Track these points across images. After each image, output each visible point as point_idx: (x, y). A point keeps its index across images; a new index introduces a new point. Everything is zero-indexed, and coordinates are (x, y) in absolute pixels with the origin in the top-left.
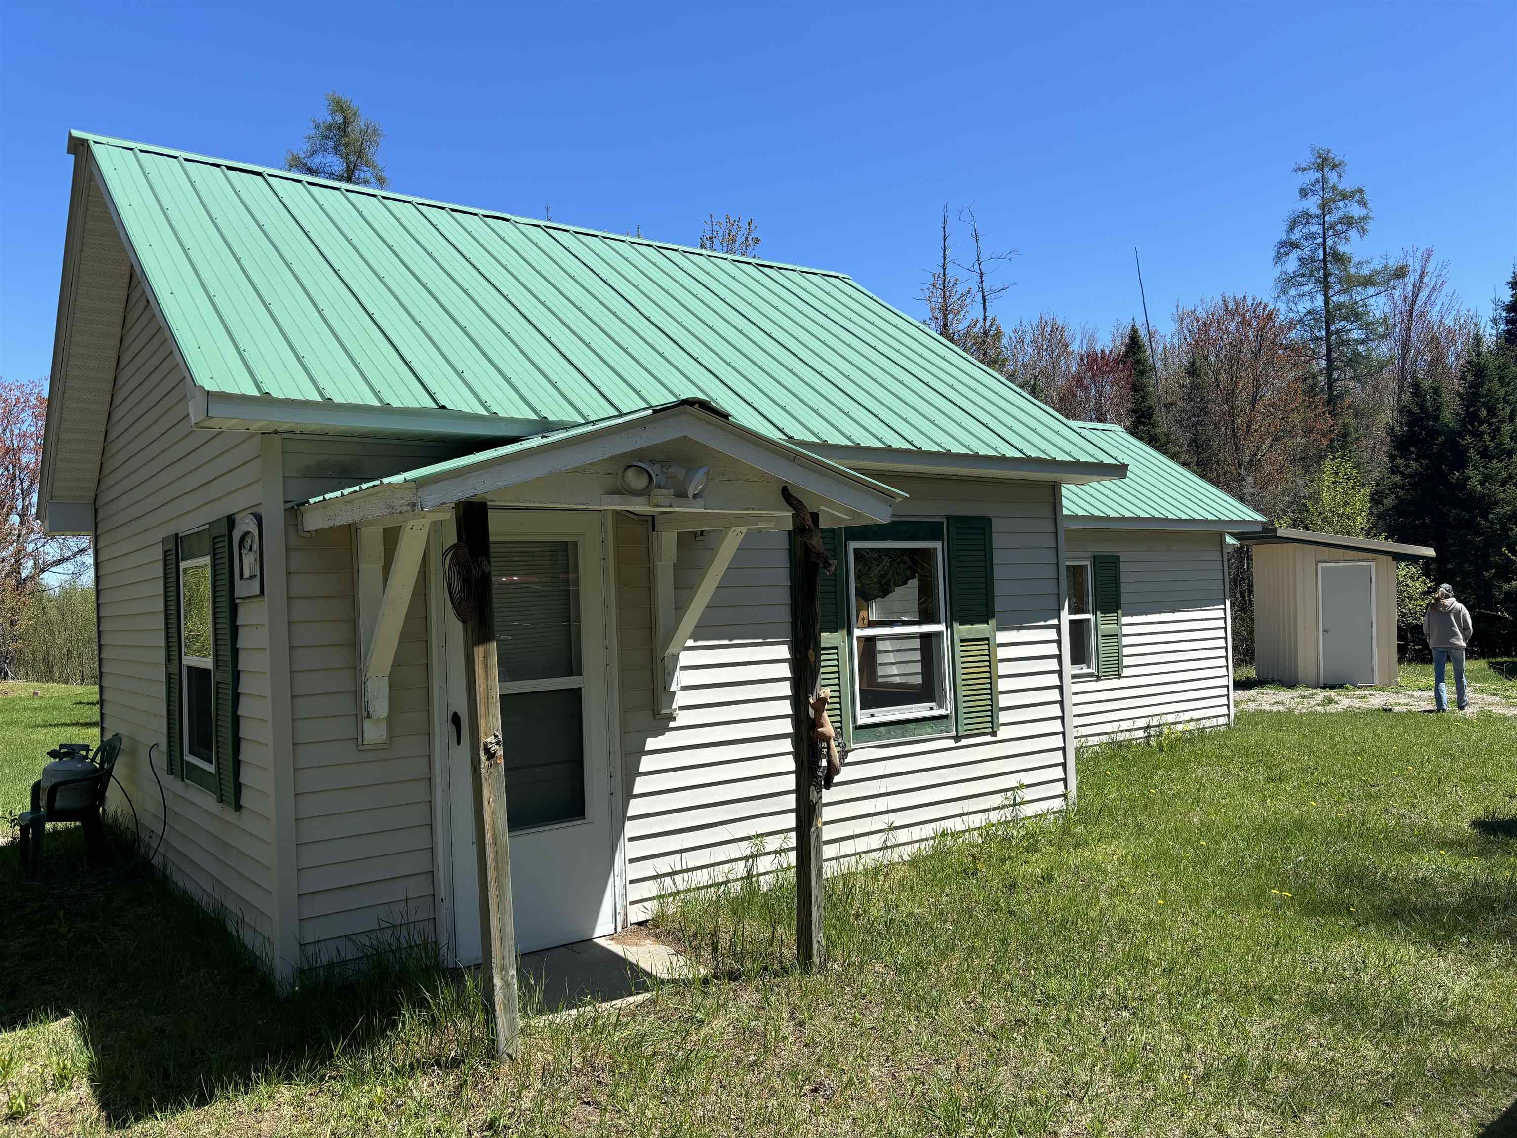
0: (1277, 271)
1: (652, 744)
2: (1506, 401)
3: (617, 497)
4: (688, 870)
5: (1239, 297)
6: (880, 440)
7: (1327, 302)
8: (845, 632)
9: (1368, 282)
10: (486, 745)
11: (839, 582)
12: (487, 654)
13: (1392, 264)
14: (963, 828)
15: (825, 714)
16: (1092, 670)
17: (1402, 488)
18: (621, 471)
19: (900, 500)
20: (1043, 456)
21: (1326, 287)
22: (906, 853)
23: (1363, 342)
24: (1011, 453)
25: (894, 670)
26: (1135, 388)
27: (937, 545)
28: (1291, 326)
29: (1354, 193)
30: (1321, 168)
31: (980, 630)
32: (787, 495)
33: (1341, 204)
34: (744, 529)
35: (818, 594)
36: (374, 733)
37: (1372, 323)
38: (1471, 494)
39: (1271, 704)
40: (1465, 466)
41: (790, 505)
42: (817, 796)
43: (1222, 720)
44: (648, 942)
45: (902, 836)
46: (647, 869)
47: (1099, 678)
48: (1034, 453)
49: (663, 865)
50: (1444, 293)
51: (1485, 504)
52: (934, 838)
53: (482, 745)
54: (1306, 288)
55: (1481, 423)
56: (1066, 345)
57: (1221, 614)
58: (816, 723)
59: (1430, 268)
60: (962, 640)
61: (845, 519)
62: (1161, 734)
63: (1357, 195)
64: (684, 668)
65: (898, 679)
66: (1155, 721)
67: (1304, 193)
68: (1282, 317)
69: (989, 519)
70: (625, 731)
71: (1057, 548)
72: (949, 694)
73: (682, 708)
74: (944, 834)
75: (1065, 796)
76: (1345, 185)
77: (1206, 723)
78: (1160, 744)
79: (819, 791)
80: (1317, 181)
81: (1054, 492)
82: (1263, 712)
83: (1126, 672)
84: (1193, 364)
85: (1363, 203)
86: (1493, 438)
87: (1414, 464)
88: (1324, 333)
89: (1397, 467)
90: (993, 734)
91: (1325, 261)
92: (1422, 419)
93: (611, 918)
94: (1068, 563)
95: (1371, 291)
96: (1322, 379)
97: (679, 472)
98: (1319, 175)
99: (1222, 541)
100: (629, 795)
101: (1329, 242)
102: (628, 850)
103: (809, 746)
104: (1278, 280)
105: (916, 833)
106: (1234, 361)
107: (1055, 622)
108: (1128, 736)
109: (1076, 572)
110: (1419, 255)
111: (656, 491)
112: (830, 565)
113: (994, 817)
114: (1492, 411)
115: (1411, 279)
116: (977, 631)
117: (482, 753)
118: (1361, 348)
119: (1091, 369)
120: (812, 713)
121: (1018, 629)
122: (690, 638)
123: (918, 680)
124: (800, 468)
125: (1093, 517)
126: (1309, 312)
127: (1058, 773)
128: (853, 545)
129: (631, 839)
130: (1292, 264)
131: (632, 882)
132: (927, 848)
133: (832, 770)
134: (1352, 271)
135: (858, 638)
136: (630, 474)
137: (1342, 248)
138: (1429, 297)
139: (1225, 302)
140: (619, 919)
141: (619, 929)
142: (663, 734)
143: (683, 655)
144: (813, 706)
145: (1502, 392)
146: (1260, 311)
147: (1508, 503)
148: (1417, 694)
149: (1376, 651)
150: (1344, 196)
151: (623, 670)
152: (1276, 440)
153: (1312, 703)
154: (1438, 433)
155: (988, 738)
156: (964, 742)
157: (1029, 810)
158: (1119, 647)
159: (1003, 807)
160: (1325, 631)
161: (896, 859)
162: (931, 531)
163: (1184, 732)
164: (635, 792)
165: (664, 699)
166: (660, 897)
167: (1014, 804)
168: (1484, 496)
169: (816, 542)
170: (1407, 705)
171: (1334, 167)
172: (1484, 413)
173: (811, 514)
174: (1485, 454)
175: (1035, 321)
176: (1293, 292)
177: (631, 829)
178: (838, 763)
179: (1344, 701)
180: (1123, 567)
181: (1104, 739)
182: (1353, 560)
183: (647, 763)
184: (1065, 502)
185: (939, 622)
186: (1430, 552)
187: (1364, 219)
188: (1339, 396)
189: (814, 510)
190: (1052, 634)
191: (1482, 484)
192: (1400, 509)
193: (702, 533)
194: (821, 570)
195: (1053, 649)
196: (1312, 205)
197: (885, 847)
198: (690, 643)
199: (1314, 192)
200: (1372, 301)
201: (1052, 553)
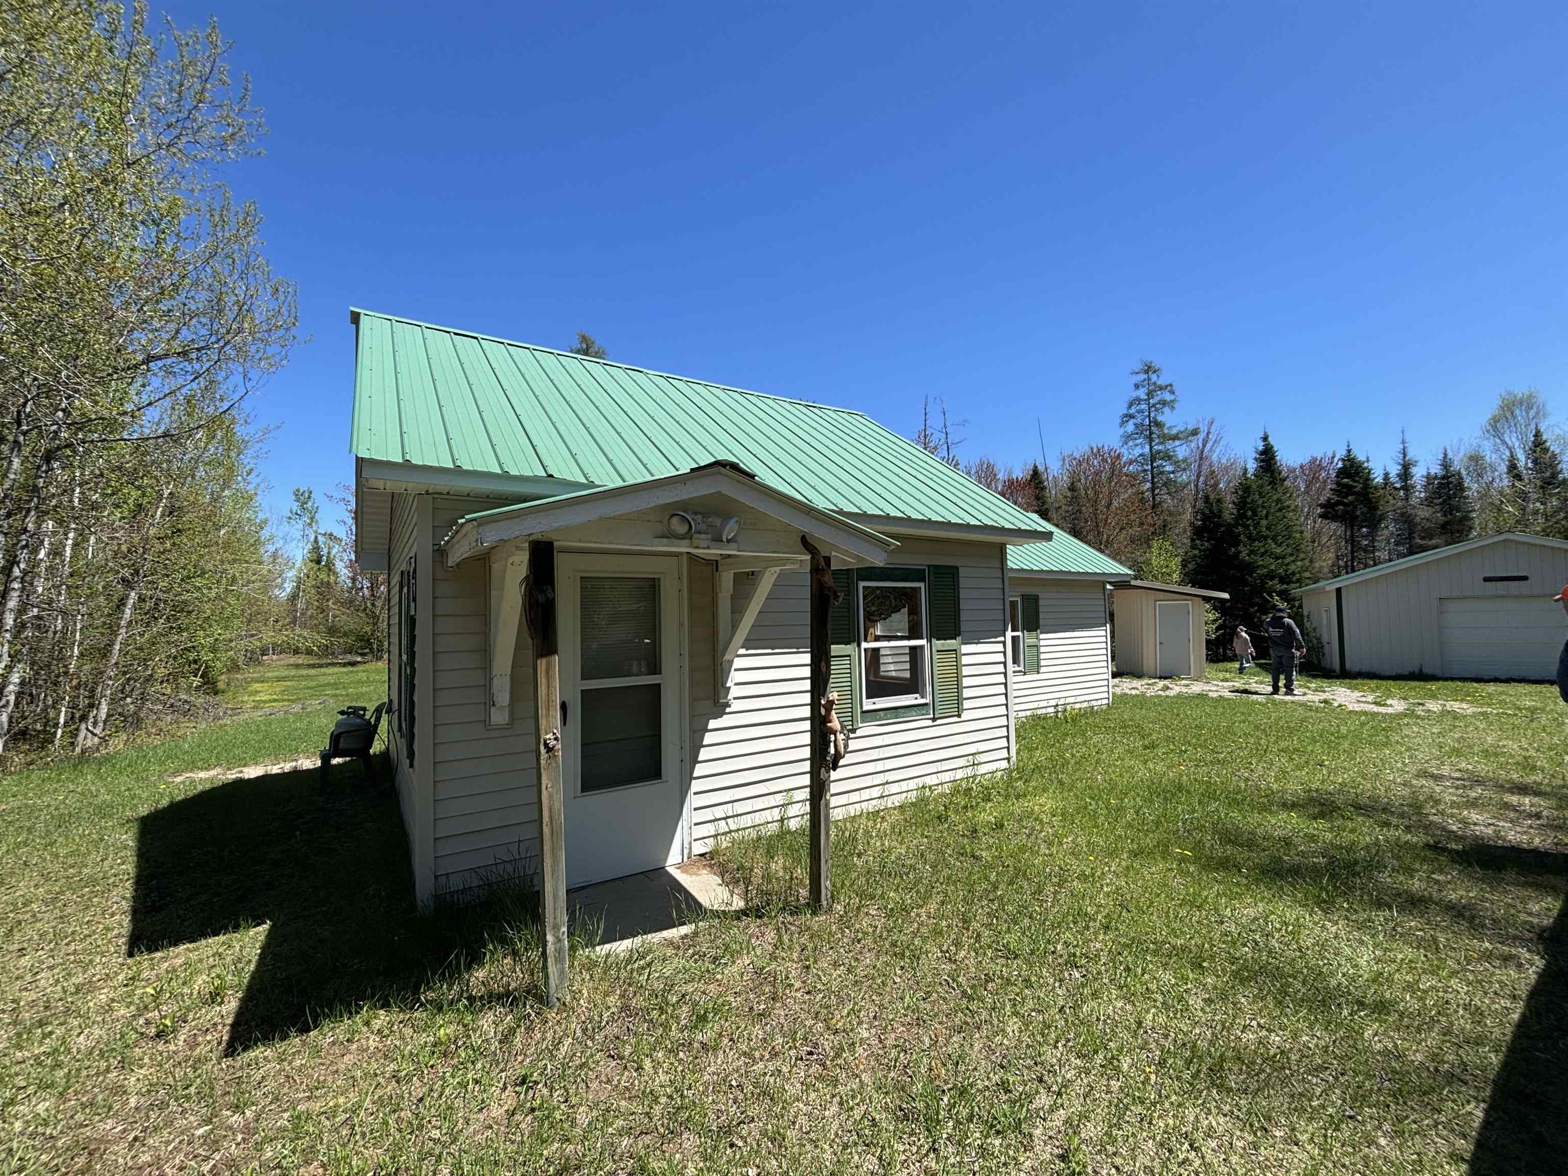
0: (1122, 431)
1: (712, 724)
2: (1263, 507)
3: (665, 540)
4: (737, 816)
5: (1100, 446)
6: (882, 510)
7: (1151, 450)
8: (856, 644)
9: (1175, 438)
10: (545, 741)
11: (850, 609)
12: (549, 666)
13: (1190, 427)
14: (938, 782)
15: (833, 712)
16: (1021, 668)
17: (1199, 557)
18: (668, 517)
19: (893, 547)
20: (996, 525)
21: (1151, 440)
22: (896, 801)
23: (1173, 472)
24: (973, 522)
25: (892, 667)
26: (1038, 498)
27: (922, 585)
28: (1131, 462)
29: (1167, 386)
30: (1147, 372)
31: (951, 643)
32: (806, 543)
33: (1159, 392)
34: (777, 569)
35: (829, 618)
36: (499, 717)
37: (1178, 462)
38: (1242, 562)
39: (1131, 689)
40: (1239, 545)
41: (808, 550)
42: (827, 775)
43: (1105, 701)
44: (705, 871)
45: (894, 788)
46: (707, 815)
47: (1025, 674)
48: (990, 523)
49: (719, 812)
50: (1221, 444)
51: (1250, 568)
52: (917, 790)
53: (542, 740)
54: (1139, 441)
55: (1248, 519)
56: (995, 475)
57: (1104, 633)
58: (826, 719)
59: (1213, 429)
60: (938, 651)
61: (852, 563)
62: (1065, 710)
63: (1169, 388)
64: (736, 670)
65: (894, 674)
66: (1062, 702)
67: (1137, 386)
68: (1125, 459)
69: (957, 568)
70: (692, 717)
71: (1003, 589)
72: (929, 689)
73: (734, 698)
74: (924, 787)
75: (1008, 759)
76: (1160, 382)
77: (1094, 703)
78: (1065, 717)
79: (828, 772)
80: (1145, 380)
81: (1001, 550)
82: (1125, 694)
83: (1042, 670)
84: (1072, 484)
85: (1172, 392)
86: (1255, 529)
87: (1206, 544)
88: (1149, 467)
89: (1196, 545)
90: (959, 716)
91: (1150, 425)
92: (1210, 517)
93: (679, 851)
94: (1011, 599)
95: (1177, 443)
96: (1148, 494)
97: (718, 522)
98: (1146, 376)
99: (1104, 588)
100: (695, 761)
101: (1152, 415)
102: (693, 801)
103: (820, 736)
104: (1122, 436)
105: (904, 786)
106: (1096, 483)
107: (1002, 639)
108: (1044, 711)
109: (1013, 604)
110: (1206, 422)
111: (695, 536)
112: (838, 597)
113: (960, 774)
114: (1255, 513)
115: (1202, 436)
116: (949, 645)
117: (542, 748)
118: (1172, 476)
119: (1010, 488)
120: (823, 711)
121: (977, 643)
122: (742, 647)
123: (907, 675)
124: (814, 521)
125: (1022, 570)
126: (1141, 455)
127: (1004, 743)
128: (862, 584)
129: (695, 794)
130: (1130, 427)
131: (696, 824)
132: (913, 797)
133: (838, 756)
134: (1166, 431)
135: (865, 650)
136: (675, 520)
137: (1159, 419)
138: (1212, 446)
139: (1092, 448)
140: (686, 852)
141: (685, 859)
142: (721, 717)
143: (736, 660)
144: (824, 706)
145: (1260, 502)
146: (1112, 453)
147: (1265, 567)
148: (1221, 684)
149: (1192, 657)
150: (1161, 388)
151: (692, 670)
152: (1122, 529)
153: (1156, 689)
154: (1222, 526)
155: (956, 719)
156: (939, 722)
157: (983, 769)
158: (1038, 653)
159: (967, 767)
160: (1161, 643)
161: (890, 805)
162: (918, 575)
163: (1080, 709)
164: (700, 759)
165: (722, 694)
166: (715, 836)
167: (974, 765)
168: (1249, 564)
169: (828, 579)
170: (1217, 691)
171: (1154, 372)
172: (1250, 513)
173: (824, 557)
174: (1251, 539)
175: (978, 462)
176: (1131, 443)
177: (696, 786)
178: (842, 750)
179: (1176, 688)
180: (1041, 602)
181: (1028, 713)
182: (1178, 600)
183: (708, 738)
184: (1008, 557)
185: (922, 638)
186: (1226, 596)
187: (1173, 401)
188: (1160, 503)
189: (827, 555)
190: (1000, 647)
191: (1249, 555)
192: (1196, 571)
193: (753, 573)
194: (832, 601)
195: (1000, 658)
196: (1142, 393)
197: (882, 797)
198: (742, 651)
199: (1143, 386)
200: (1177, 449)
201: (1000, 592)
